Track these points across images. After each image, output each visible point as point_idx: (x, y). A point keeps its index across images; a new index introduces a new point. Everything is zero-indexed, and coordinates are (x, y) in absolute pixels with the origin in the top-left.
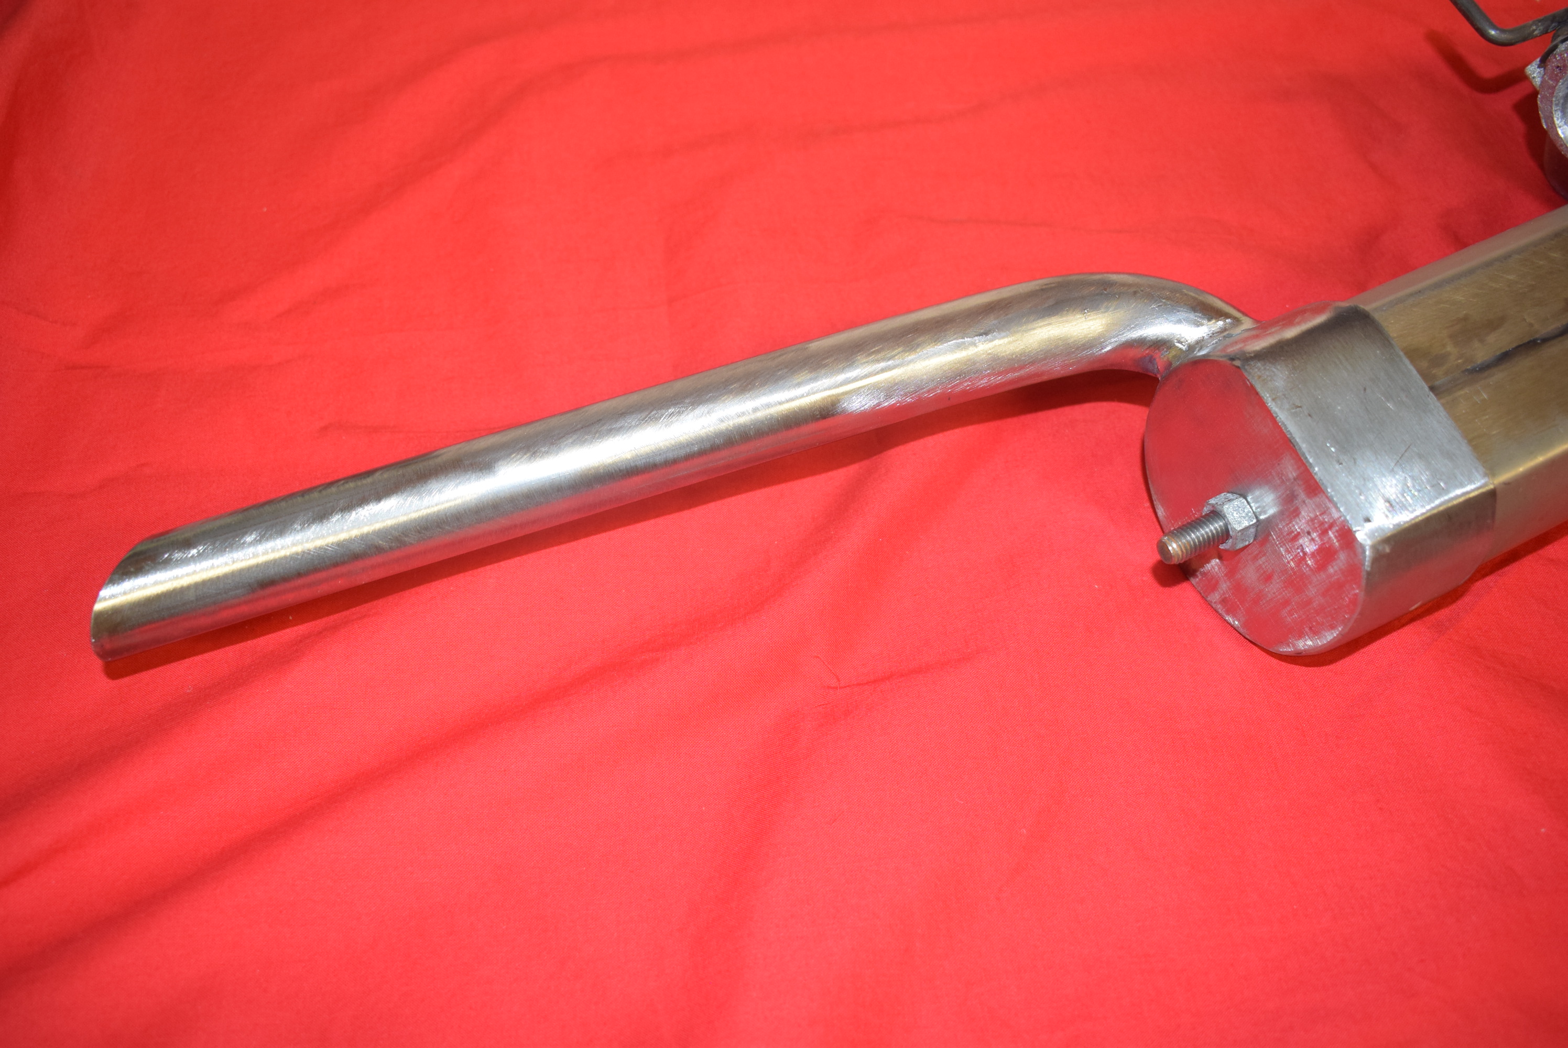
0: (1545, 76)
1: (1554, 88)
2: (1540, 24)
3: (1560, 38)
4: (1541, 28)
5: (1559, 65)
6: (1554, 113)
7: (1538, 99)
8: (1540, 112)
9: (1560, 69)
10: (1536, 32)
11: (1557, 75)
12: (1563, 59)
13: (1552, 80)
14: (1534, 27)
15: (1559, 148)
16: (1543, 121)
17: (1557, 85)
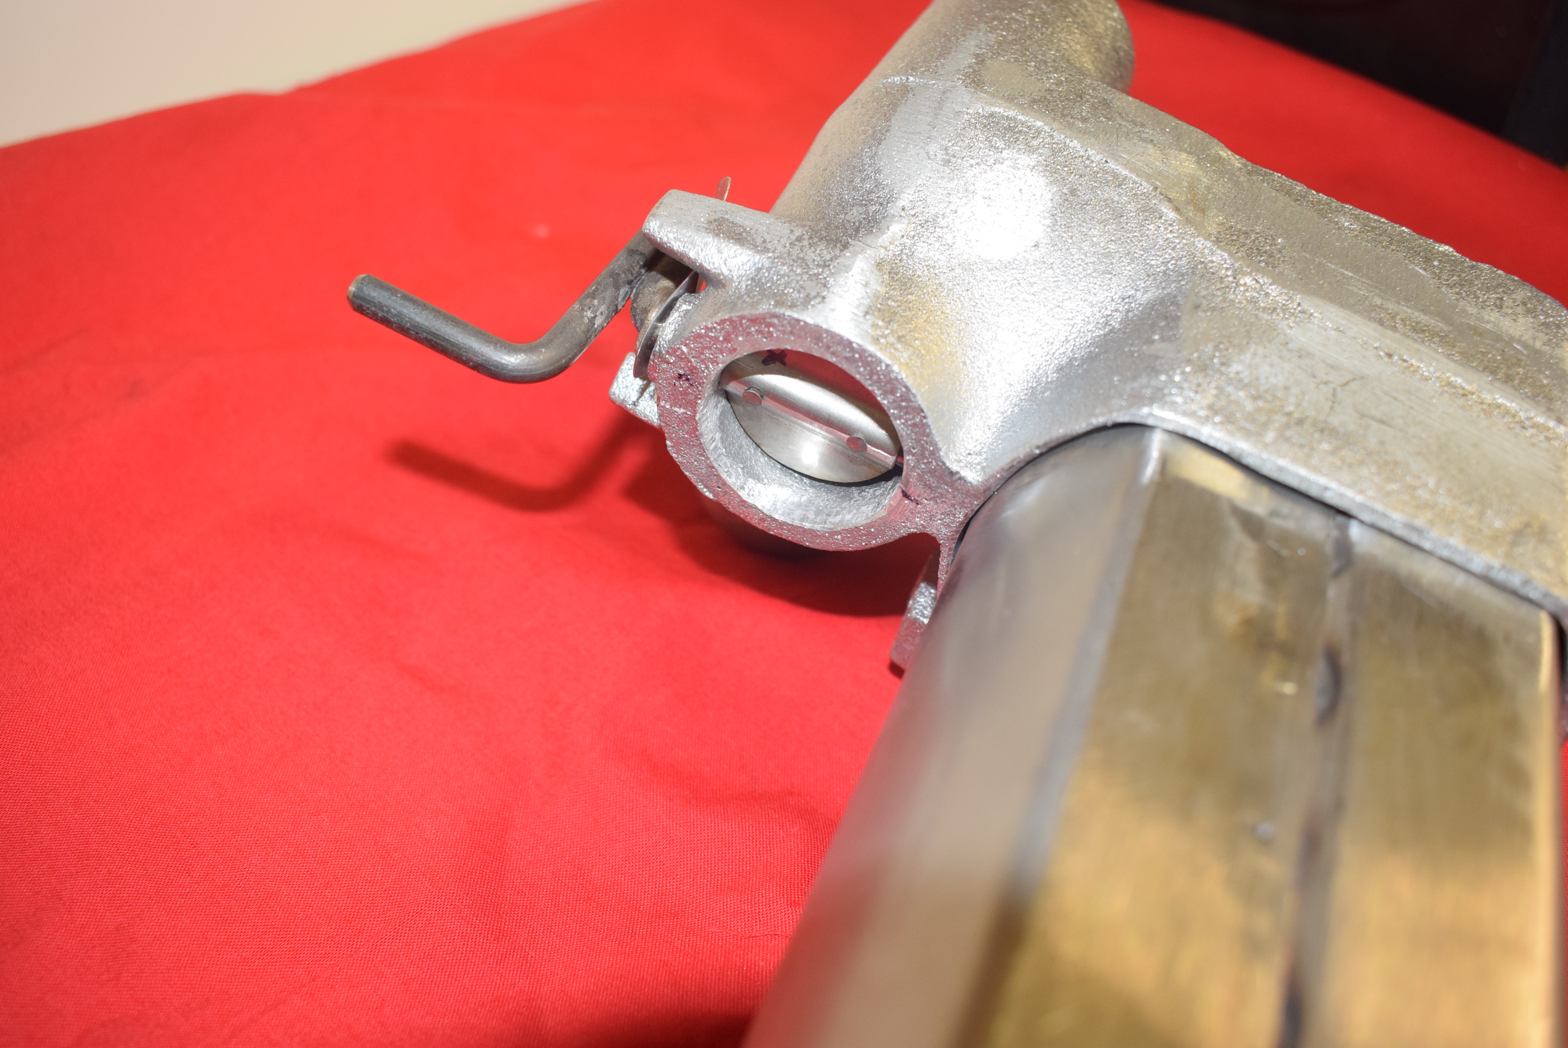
0: (662, 403)
1: (693, 417)
2: (596, 302)
3: (653, 315)
4: (603, 308)
5: (681, 372)
6: (716, 465)
7: (669, 449)
8: (687, 473)
9: (688, 380)
10: (598, 322)
11: (685, 393)
12: (682, 359)
13: (680, 407)
14: (589, 314)
15: (760, 527)
16: (700, 487)
17: (695, 412)
